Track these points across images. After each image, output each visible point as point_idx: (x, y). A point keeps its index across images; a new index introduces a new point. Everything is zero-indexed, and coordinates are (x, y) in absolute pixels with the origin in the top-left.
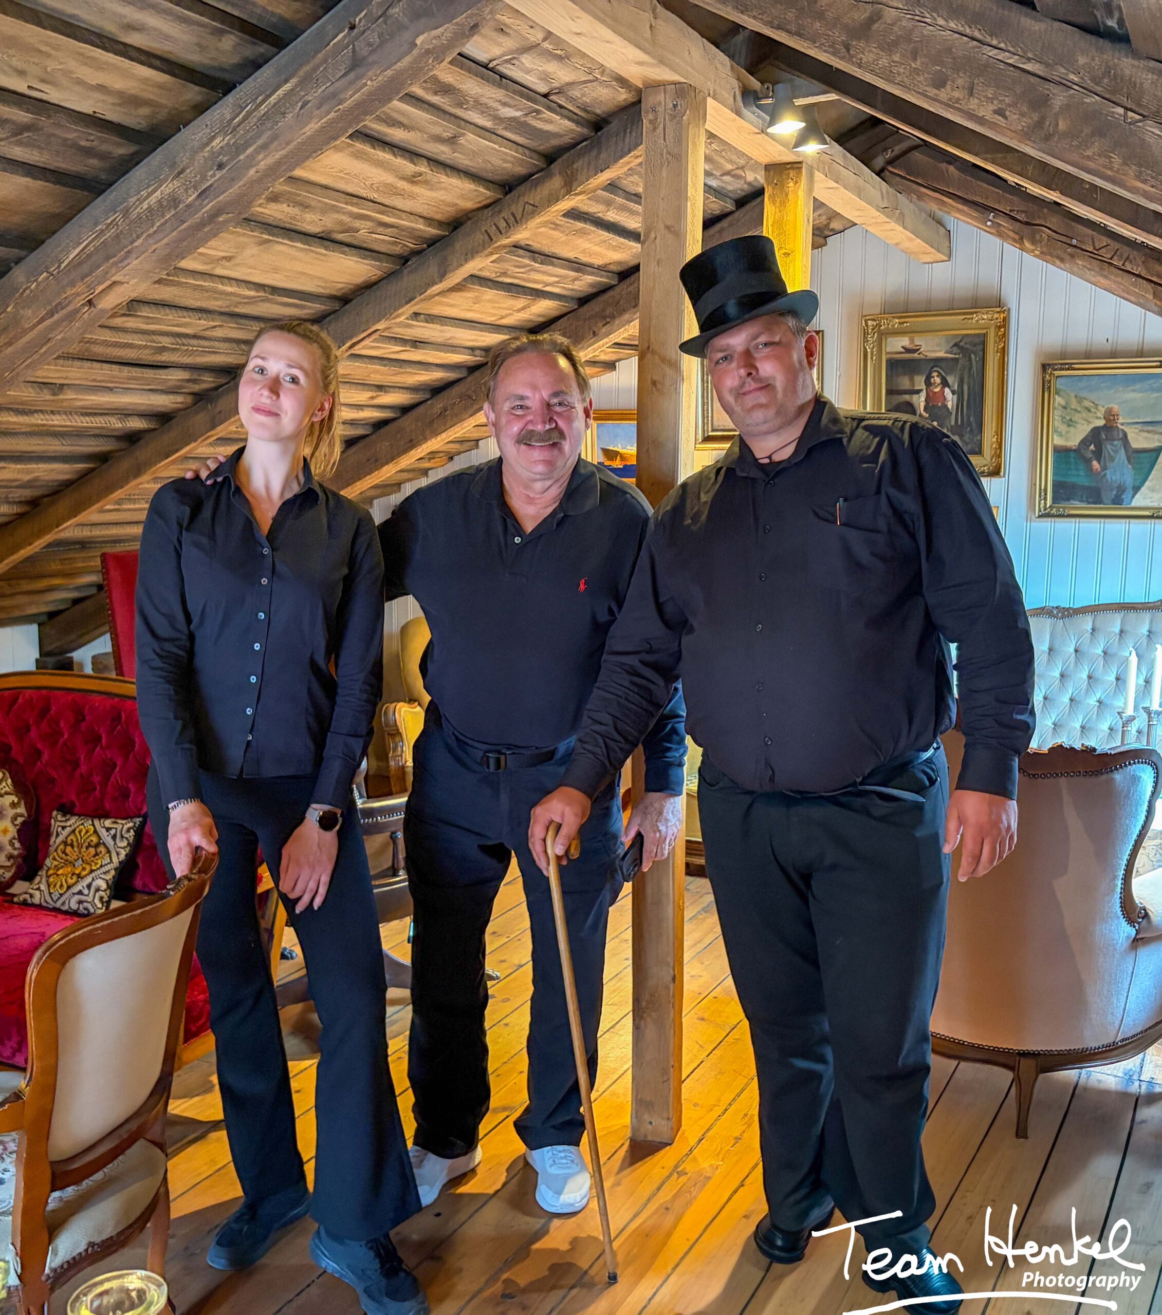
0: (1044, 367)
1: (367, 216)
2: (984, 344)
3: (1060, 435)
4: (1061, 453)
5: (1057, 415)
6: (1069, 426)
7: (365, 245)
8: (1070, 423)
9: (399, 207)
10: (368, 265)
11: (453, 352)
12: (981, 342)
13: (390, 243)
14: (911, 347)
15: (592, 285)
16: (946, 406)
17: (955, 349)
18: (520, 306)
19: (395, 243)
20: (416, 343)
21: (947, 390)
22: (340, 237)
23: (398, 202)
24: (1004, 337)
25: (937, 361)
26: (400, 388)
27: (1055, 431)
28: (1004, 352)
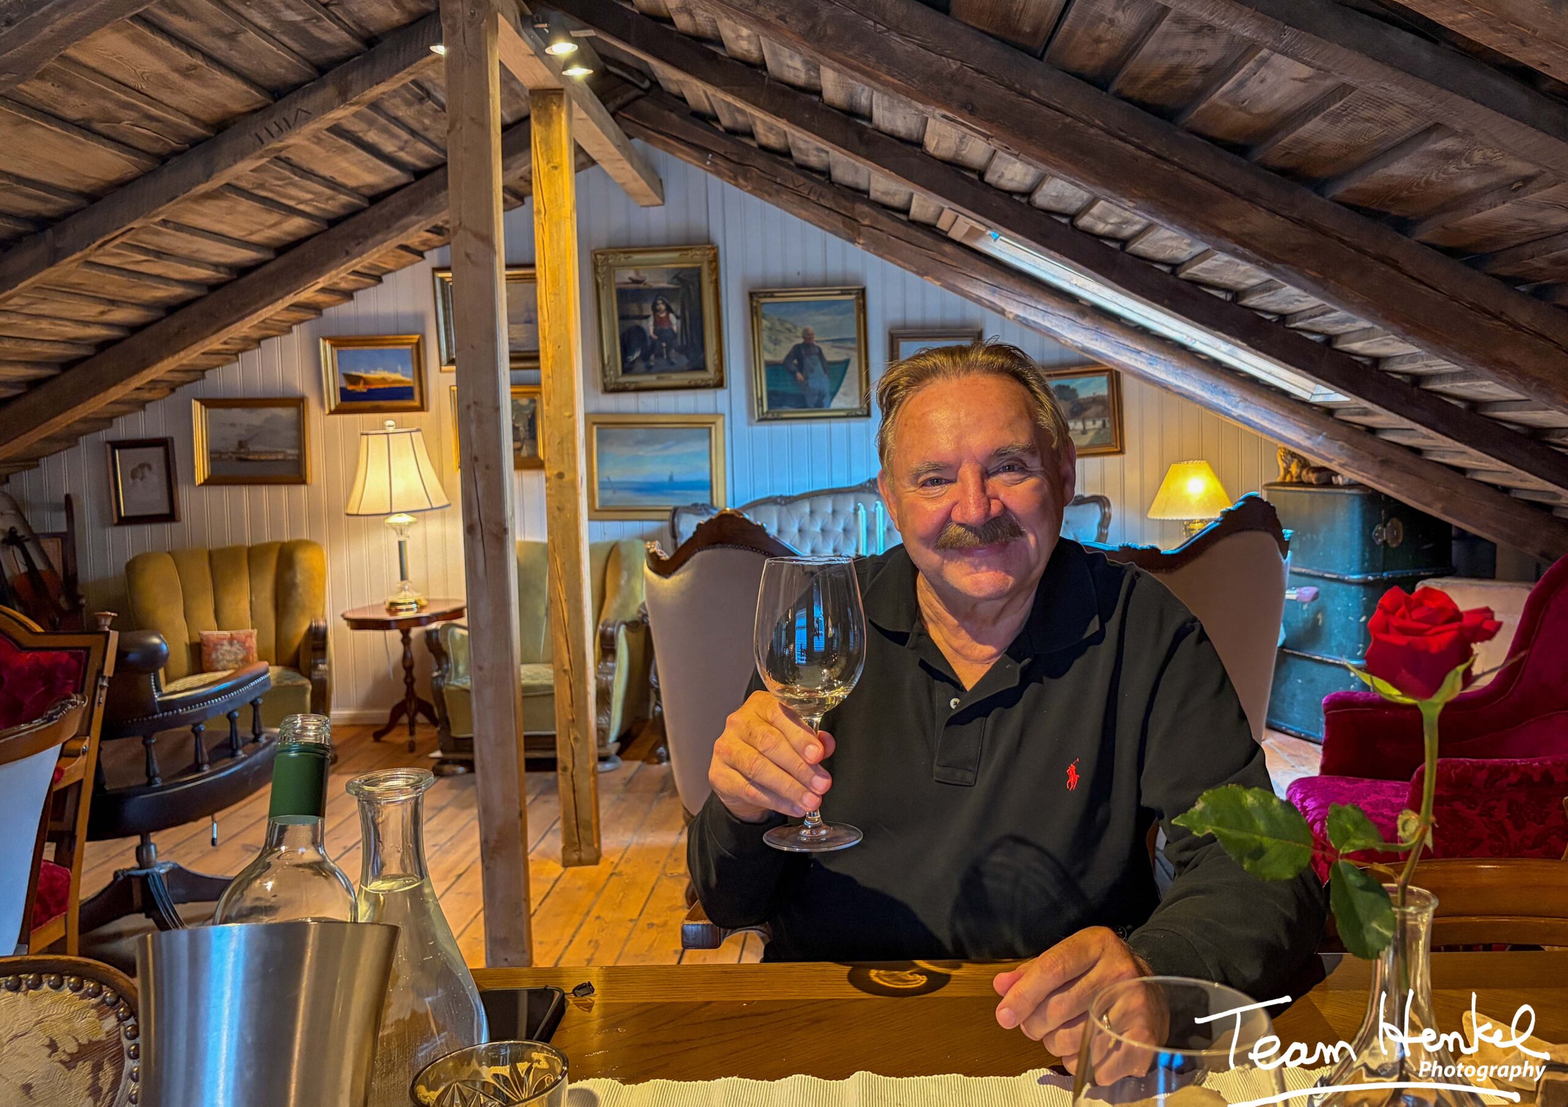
0: (752, 295)
1: (133, 105)
2: (699, 275)
3: (769, 352)
4: (772, 367)
5: (765, 335)
6: (775, 344)
7: (123, 139)
8: (776, 342)
9: (165, 102)
10: (126, 160)
11: (197, 266)
12: (697, 272)
13: (151, 138)
14: (638, 278)
15: (344, 206)
16: (672, 330)
17: (675, 281)
18: (272, 222)
19: (157, 140)
20: (160, 254)
21: (672, 316)
22: (99, 127)
23: (166, 96)
24: (715, 270)
25: (660, 292)
26: (133, 304)
27: (765, 348)
28: (716, 283)
